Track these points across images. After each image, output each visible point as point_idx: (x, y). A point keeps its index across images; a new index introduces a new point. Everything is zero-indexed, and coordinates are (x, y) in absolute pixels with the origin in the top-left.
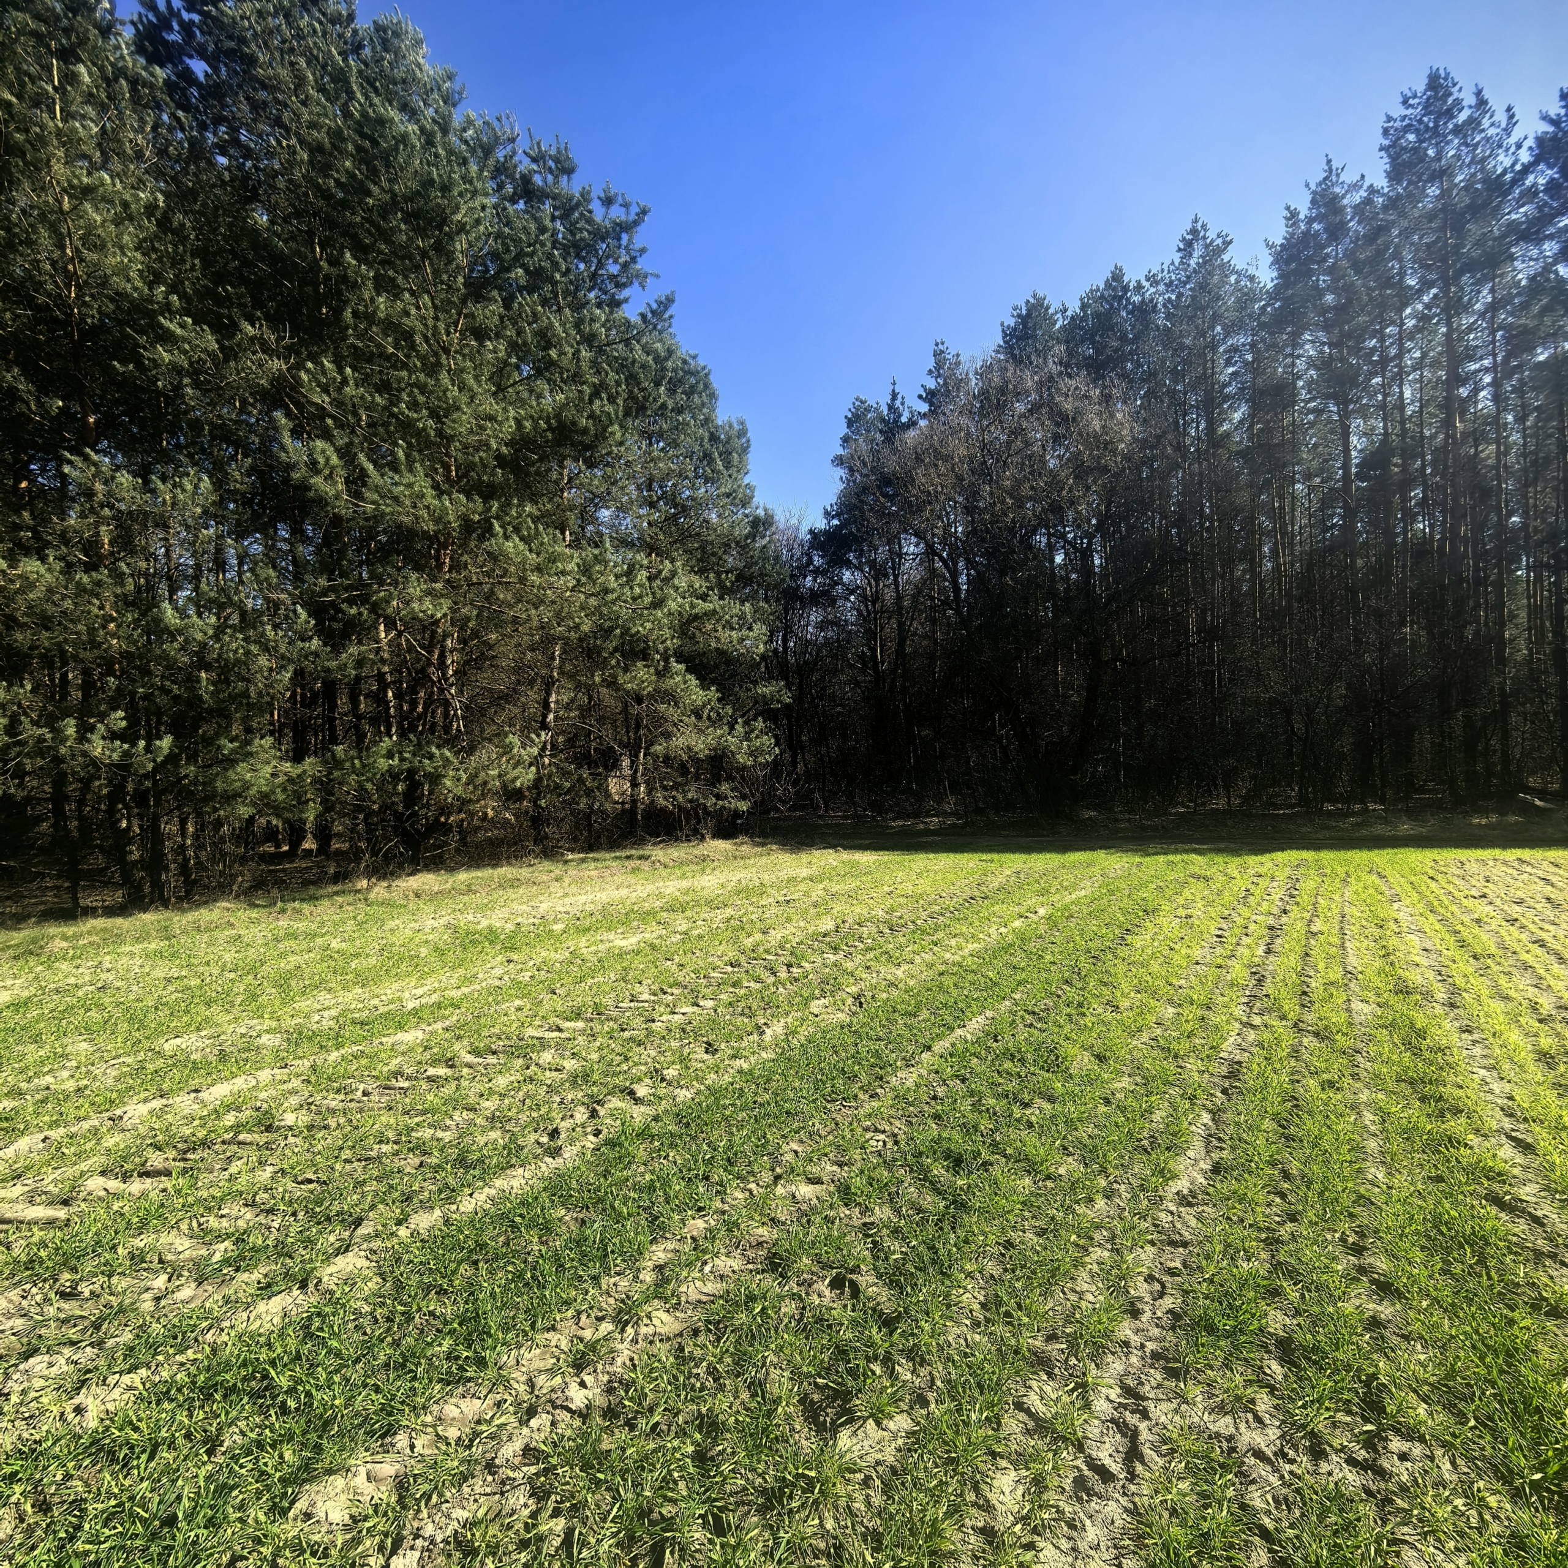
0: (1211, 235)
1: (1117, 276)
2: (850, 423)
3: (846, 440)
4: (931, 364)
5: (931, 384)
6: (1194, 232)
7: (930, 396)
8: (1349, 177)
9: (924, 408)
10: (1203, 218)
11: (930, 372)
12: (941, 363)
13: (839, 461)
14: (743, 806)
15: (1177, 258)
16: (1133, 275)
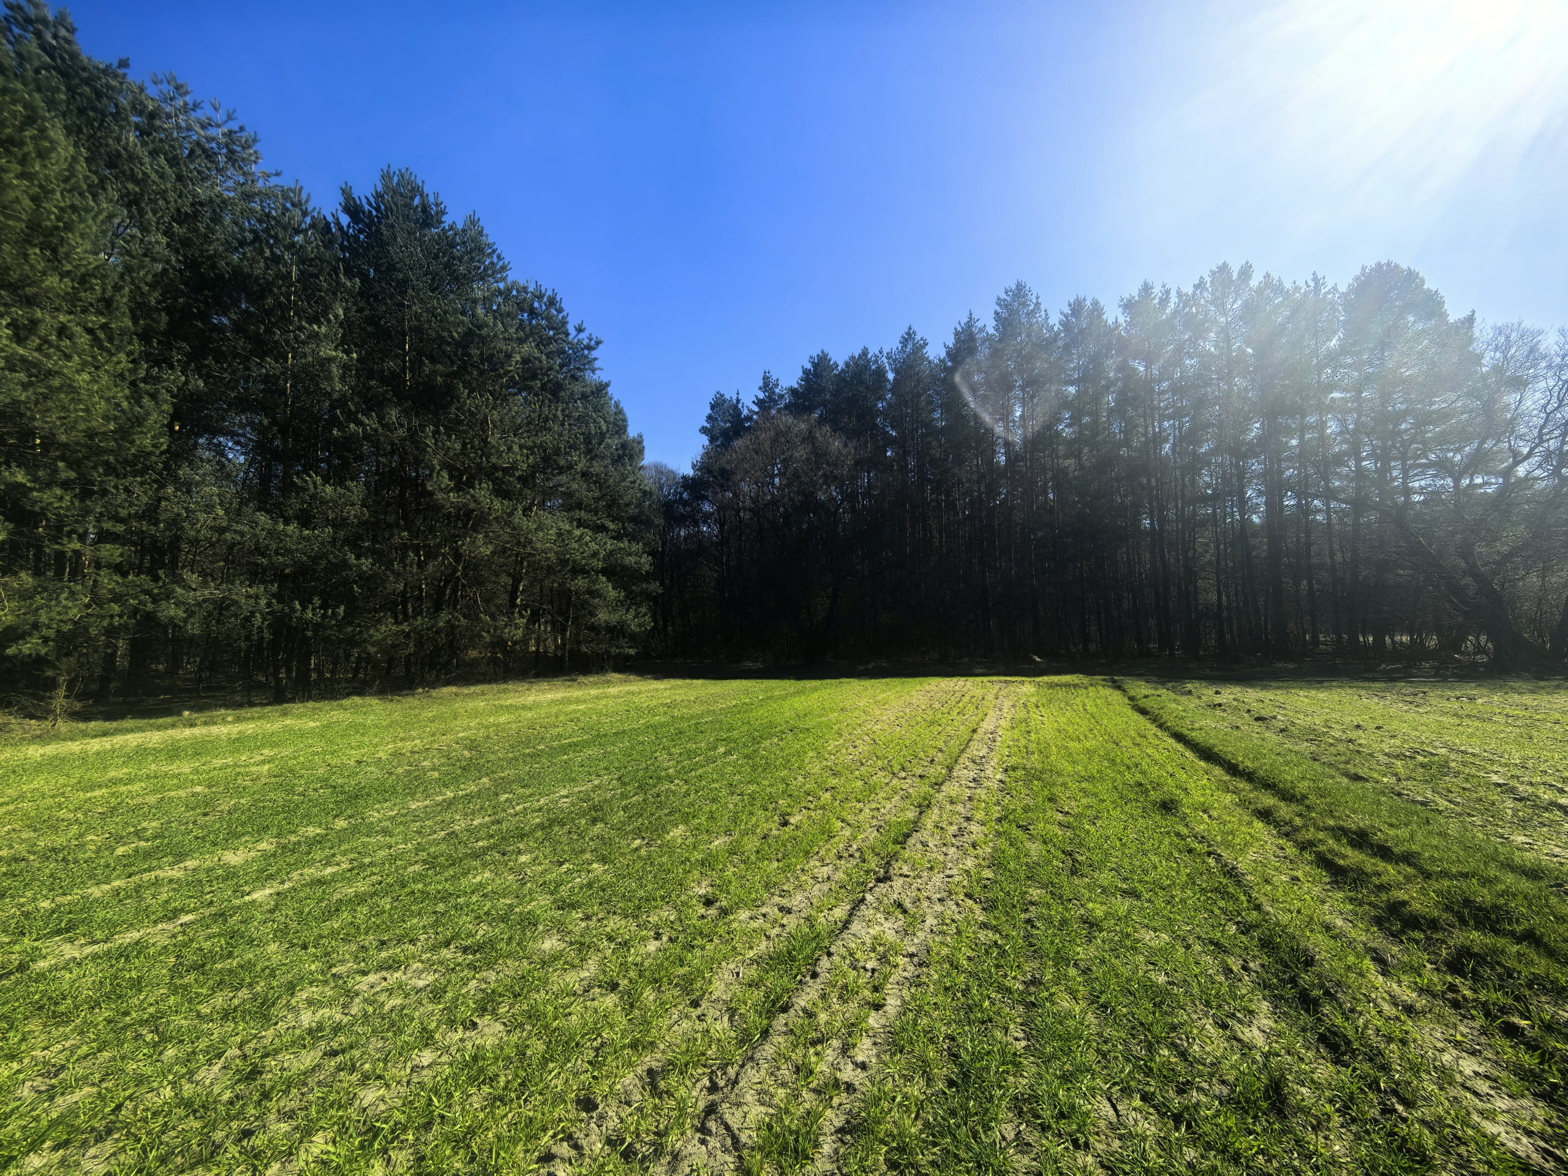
0: (918, 338)
1: (865, 353)
2: (713, 407)
3: (710, 418)
4: (761, 383)
5: (761, 396)
6: (908, 334)
7: (759, 403)
8: (979, 324)
9: (756, 409)
10: (914, 328)
11: (760, 388)
12: (767, 385)
13: (704, 430)
14: (632, 652)
15: (900, 346)
16: (873, 351)
